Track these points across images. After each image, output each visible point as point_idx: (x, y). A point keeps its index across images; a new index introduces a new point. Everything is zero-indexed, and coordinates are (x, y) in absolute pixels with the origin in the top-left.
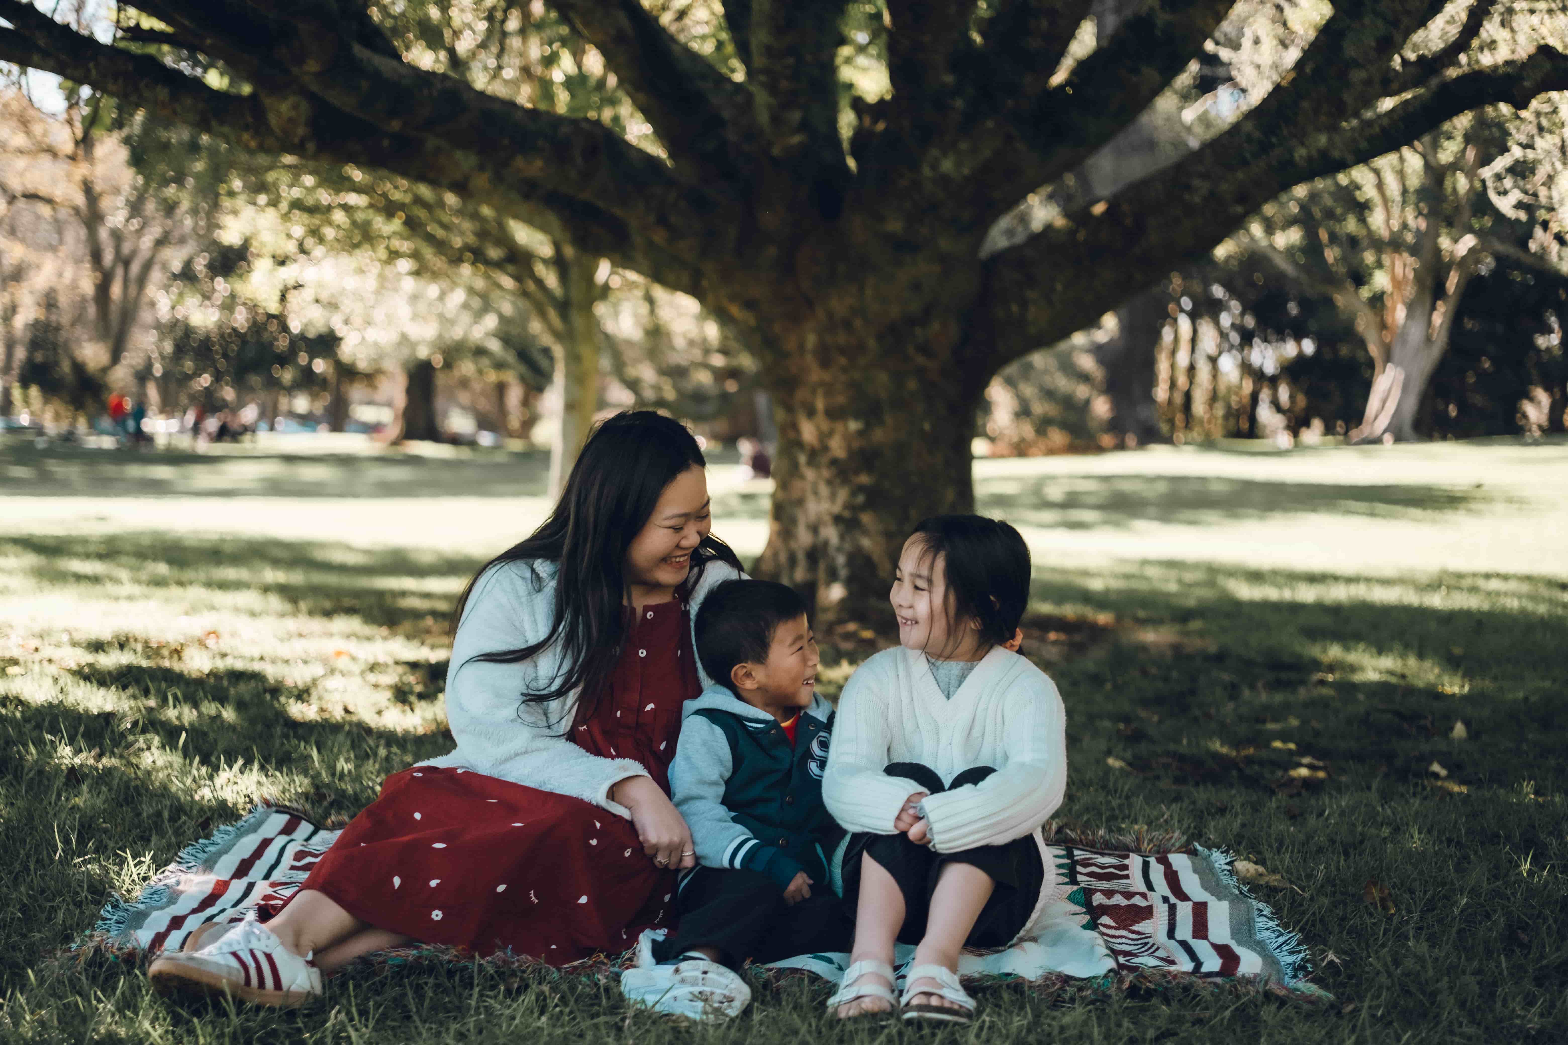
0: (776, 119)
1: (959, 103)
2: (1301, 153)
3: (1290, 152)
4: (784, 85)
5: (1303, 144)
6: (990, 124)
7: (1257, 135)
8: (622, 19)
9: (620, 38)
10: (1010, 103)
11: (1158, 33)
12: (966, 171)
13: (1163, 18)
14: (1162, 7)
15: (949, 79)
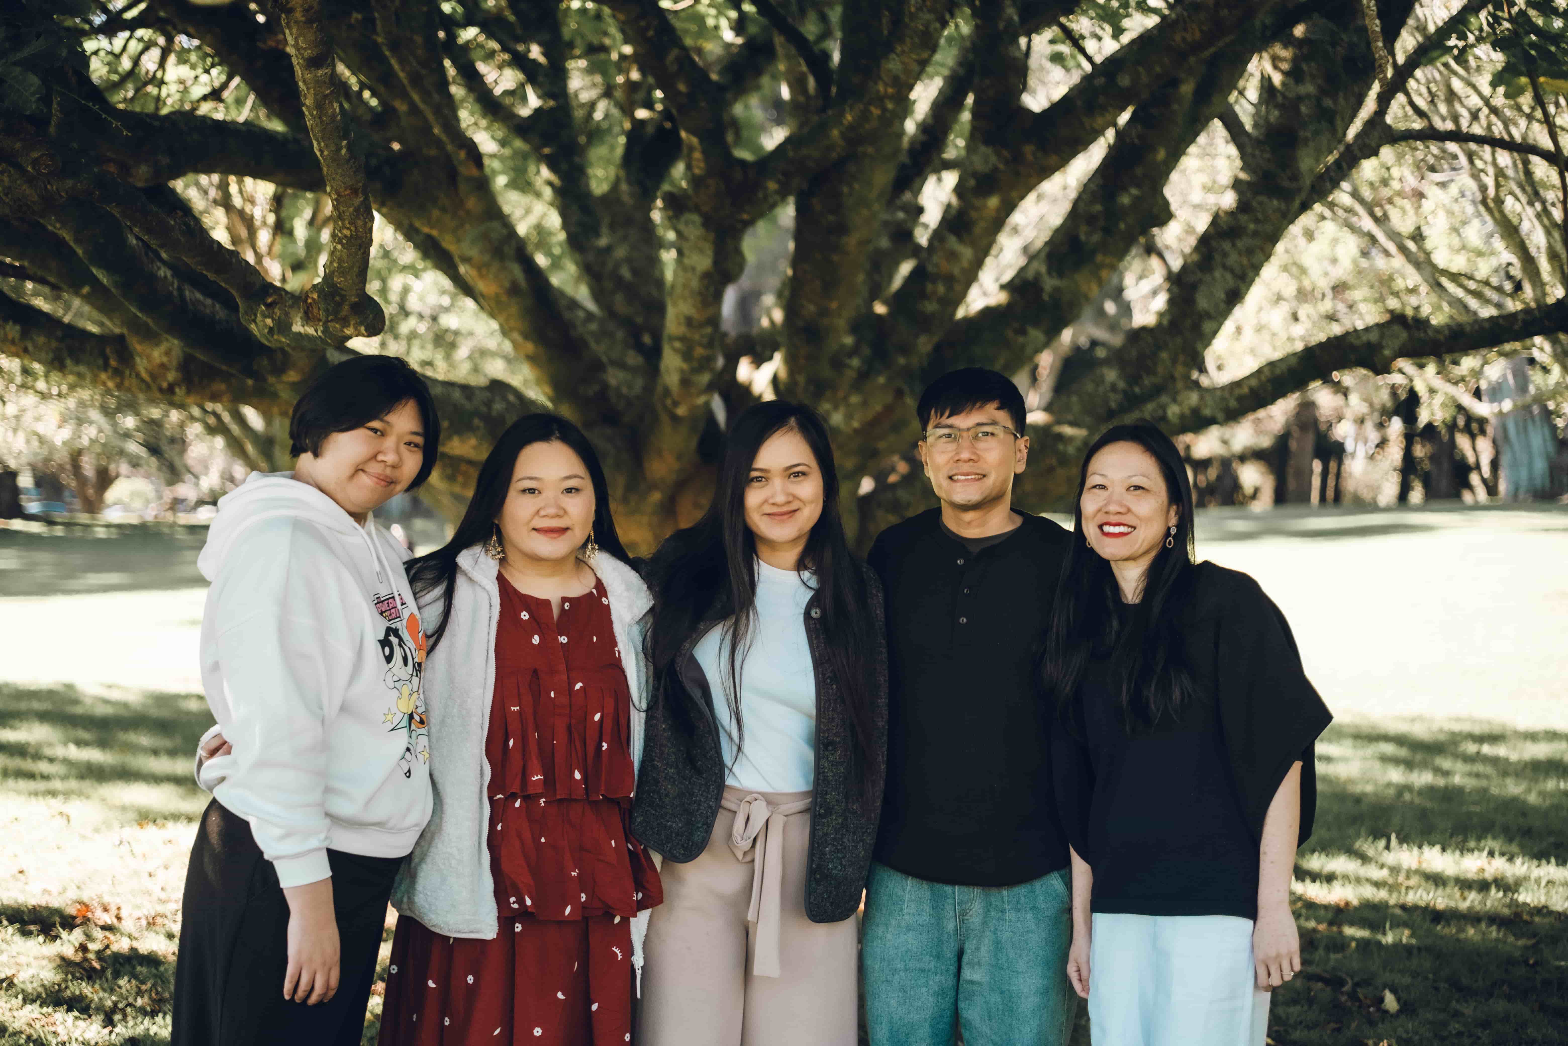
0: (685, 382)
1: (855, 362)
2: (1173, 411)
3: (1164, 408)
4: (699, 351)
5: (1174, 401)
6: (881, 380)
7: (1121, 385)
8: (517, 272)
9: (514, 290)
10: (902, 361)
11: (1046, 297)
12: (856, 424)
13: (1050, 283)
14: (1049, 272)
15: (848, 340)
